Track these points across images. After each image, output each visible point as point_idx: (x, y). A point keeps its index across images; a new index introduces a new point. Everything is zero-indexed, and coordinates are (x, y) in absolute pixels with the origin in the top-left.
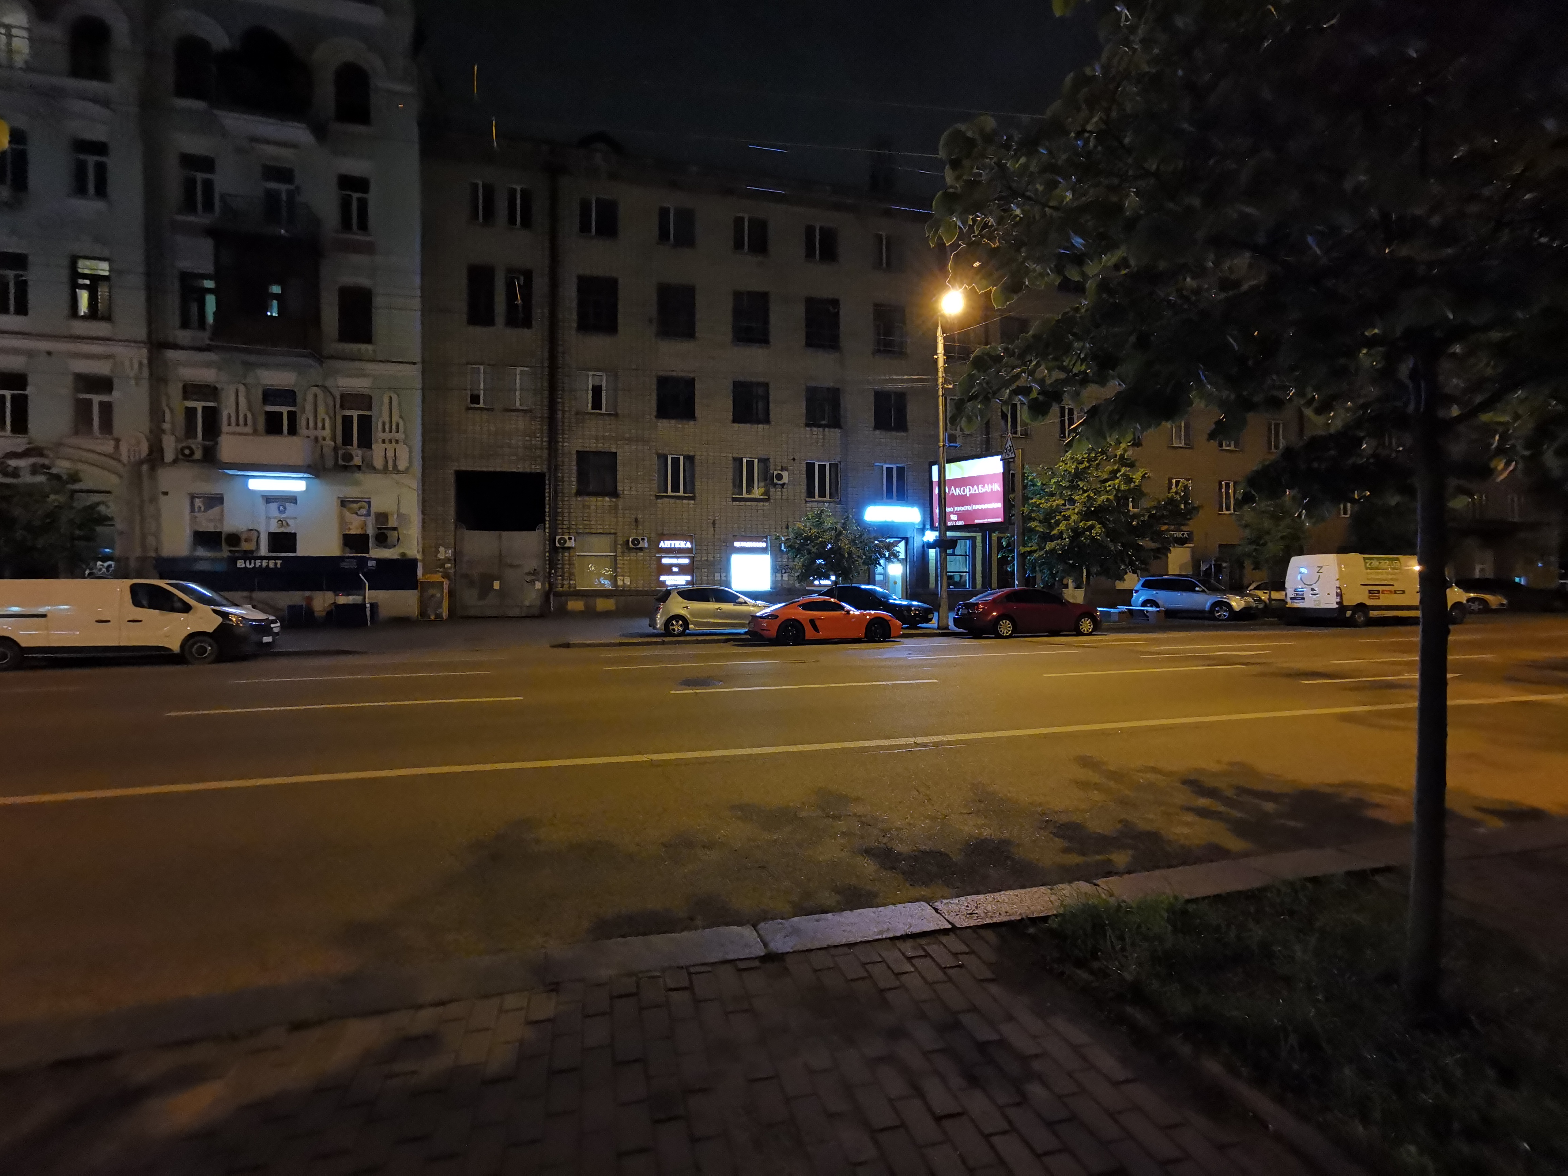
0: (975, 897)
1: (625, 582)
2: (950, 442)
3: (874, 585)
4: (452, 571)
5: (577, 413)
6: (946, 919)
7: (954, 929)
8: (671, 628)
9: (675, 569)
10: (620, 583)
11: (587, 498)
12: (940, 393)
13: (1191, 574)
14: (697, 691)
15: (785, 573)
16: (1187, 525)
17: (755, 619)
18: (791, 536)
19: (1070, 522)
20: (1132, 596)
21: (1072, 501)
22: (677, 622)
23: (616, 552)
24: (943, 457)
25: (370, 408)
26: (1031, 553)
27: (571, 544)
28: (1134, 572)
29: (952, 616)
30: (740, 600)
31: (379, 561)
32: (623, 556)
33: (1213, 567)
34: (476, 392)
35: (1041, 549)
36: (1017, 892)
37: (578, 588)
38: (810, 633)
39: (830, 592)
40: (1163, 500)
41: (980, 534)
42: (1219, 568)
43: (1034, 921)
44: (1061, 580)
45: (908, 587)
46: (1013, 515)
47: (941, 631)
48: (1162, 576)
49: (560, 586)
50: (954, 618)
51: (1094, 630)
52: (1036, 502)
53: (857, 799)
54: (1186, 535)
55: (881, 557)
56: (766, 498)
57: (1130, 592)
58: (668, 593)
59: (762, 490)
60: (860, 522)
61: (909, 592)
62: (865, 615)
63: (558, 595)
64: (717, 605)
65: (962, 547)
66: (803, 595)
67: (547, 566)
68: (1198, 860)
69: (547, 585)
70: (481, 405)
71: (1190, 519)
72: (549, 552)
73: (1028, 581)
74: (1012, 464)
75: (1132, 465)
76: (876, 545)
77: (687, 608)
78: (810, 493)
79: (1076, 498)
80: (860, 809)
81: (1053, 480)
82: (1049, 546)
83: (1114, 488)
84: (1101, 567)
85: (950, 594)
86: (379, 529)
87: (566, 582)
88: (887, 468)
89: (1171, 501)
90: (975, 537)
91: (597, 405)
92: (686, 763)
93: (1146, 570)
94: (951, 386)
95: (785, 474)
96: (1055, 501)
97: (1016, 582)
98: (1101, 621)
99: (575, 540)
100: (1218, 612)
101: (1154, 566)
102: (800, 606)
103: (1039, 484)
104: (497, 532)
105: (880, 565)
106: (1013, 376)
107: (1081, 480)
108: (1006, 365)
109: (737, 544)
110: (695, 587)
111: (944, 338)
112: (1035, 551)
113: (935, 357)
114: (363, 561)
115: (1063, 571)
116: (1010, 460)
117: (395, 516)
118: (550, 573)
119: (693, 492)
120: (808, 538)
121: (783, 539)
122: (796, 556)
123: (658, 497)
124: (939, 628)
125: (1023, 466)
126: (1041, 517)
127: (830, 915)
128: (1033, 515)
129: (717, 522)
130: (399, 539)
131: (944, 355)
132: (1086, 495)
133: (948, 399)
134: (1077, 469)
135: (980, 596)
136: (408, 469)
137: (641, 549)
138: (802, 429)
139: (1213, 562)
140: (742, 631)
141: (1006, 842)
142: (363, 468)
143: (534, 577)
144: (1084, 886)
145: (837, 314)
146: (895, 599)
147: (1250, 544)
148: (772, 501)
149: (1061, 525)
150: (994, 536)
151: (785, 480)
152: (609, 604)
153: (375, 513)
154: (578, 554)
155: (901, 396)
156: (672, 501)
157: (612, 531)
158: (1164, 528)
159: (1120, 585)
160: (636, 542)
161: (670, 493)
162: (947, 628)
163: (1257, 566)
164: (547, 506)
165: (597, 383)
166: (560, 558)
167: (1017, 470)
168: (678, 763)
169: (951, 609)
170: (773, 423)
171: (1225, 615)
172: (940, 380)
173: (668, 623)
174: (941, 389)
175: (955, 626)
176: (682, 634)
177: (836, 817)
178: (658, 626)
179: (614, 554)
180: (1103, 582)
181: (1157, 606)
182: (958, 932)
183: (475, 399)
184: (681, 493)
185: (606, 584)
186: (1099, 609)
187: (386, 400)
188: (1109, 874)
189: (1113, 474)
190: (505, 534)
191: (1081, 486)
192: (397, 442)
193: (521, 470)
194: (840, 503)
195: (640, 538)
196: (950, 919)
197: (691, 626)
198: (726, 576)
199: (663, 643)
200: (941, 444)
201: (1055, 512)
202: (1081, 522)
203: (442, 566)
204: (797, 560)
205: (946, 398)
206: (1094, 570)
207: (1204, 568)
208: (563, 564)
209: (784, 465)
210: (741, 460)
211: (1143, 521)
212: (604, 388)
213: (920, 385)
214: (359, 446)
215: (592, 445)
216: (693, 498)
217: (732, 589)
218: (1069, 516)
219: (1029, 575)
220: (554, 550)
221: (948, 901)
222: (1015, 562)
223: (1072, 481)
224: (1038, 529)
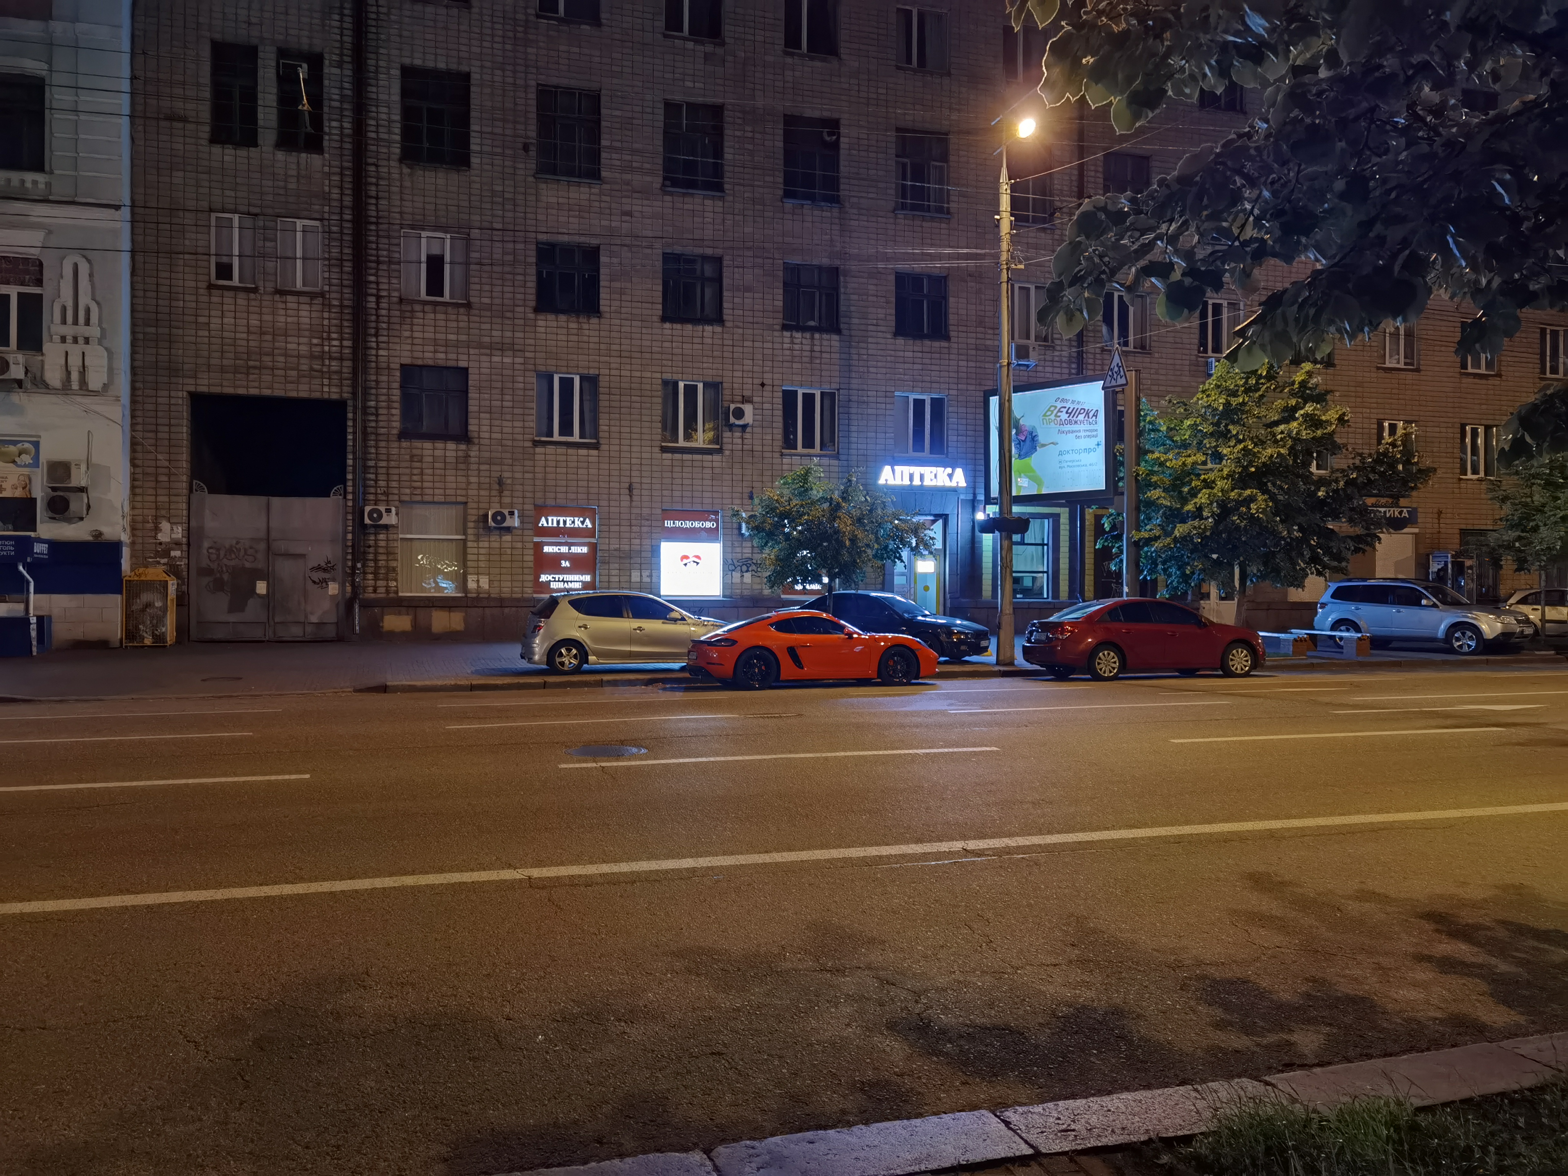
0: (1071, 1103)
1: (481, 584)
2: (1019, 356)
3: (892, 592)
4: (183, 563)
5: (401, 300)
6: (1022, 1138)
7: (1037, 1156)
8: (558, 660)
9: (565, 564)
10: (472, 585)
11: (417, 444)
12: (1004, 276)
13: (1412, 576)
14: (603, 764)
15: (747, 571)
16: (1409, 496)
17: (698, 645)
18: (759, 511)
19: (1215, 491)
20: (1316, 613)
21: (1218, 457)
22: (569, 650)
23: (465, 534)
24: (1008, 383)
25: (39, 282)
26: (1149, 541)
27: (390, 519)
28: (1319, 574)
29: (1020, 643)
30: (673, 615)
31: (55, 545)
32: (477, 541)
33: (1450, 566)
34: (225, 260)
35: (1167, 534)
36: (1140, 1095)
37: (400, 594)
38: (788, 669)
39: (817, 604)
40: (1370, 455)
41: (1067, 509)
42: (1459, 569)
43: (1169, 1143)
44: (1199, 586)
45: (948, 596)
46: (1122, 479)
47: (1002, 668)
48: (1365, 580)
49: (370, 589)
50: (1024, 647)
51: (1254, 667)
52: (1159, 458)
53: (872, 941)
54: (1405, 514)
55: (904, 545)
56: (717, 448)
57: (1311, 608)
58: (553, 603)
59: (711, 434)
60: (870, 486)
61: (948, 605)
62: (878, 640)
63: (367, 605)
64: (635, 623)
65: (1039, 531)
66: (775, 608)
67: (349, 557)
68: (1435, 1044)
69: (349, 589)
70: (236, 281)
71: (1412, 488)
72: (353, 533)
73: (1145, 587)
74: (1120, 396)
75: (1320, 398)
76: (896, 527)
77: (586, 628)
78: (789, 443)
79: (1225, 451)
80: (875, 957)
81: (1188, 422)
82: (1180, 530)
83: (1289, 435)
84: (1265, 564)
85: (1017, 608)
86: (54, 489)
87: (380, 583)
88: (915, 400)
89: (1381, 458)
90: (1058, 515)
91: (435, 285)
92: (588, 882)
93: (1343, 571)
94: (1022, 267)
95: (748, 409)
96: (1189, 456)
97: (1126, 589)
98: (1264, 653)
99: (397, 514)
100: (1458, 639)
101: (1353, 563)
102: (772, 625)
103: (1164, 428)
104: (263, 499)
105: (902, 561)
106: (1143, 245)
107: (1233, 423)
108: (1133, 228)
109: (669, 524)
110: (599, 593)
111: (1013, 188)
112: (1156, 538)
113: (997, 217)
114: (24, 546)
115: (1203, 570)
116: (1118, 389)
117: (83, 467)
118: (354, 568)
119: (596, 435)
120: (784, 515)
121: (744, 515)
122: (766, 544)
123: (536, 443)
124: (998, 663)
125: (1138, 399)
126: (1167, 481)
127: (831, 1132)
128: (1154, 479)
129: (635, 486)
130: (89, 507)
131: (1012, 215)
132: (1241, 446)
133: (1016, 286)
134: (1227, 404)
135: (1065, 611)
136: (105, 387)
137: (508, 529)
138: (776, 334)
139: (1450, 560)
140: (676, 666)
141: (1118, 1012)
142: (28, 384)
143: (326, 576)
144: (1251, 1086)
145: (836, 145)
146: (925, 616)
147: (1512, 527)
148: (727, 453)
149: (1200, 496)
150: (1090, 513)
151: (748, 418)
152: (455, 621)
153: (48, 462)
154: (401, 536)
155: (940, 282)
156: (561, 450)
157: (460, 499)
158: (1370, 501)
159: (1296, 595)
160: (499, 517)
161: (556, 437)
162: (1012, 664)
163: (1522, 565)
164: (350, 456)
165: (436, 251)
166: (372, 543)
167: (1126, 404)
168: (573, 882)
169: (1019, 632)
170: (728, 324)
171: (1469, 646)
172: (1004, 257)
173: (553, 652)
174: (1005, 271)
175: (1027, 660)
176: (577, 670)
177: (838, 971)
178: (537, 657)
179: (463, 537)
180: (1270, 590)
181: (1358, 629)
182: (1045, 1161)
183: (225, 271)
184: (576, 438)
185: (448, 588)
186: (1261, 634)
187: (68, 271)
188: (1289, 1066)
189: (1289, 414)
190: (277, 502)
191: (1234, 432)
192: (87, 341)
193: (304, 395)
194: (837, 457)
195: (506, 512)
196: (1031, 1138)
197: (592, 658)
198: (651, 576)
199: (545, 685)
200: (1005, 362)
201: (1189, 474)
202: (1232, 490)
203: (166, 553)
204: (767, 550)
205: (1012, 286)
206: (1253, 569)
207: (1434, 567)
208: (376, 554)
209: (747, 393)
210: (675, 384)
211: (1336, 491)
212: (447, 258)
213: (971, 263)
214: (20, 347)
215: (428, 356)
216: (596, 446)
217: (660, 596)
218: (1214, 482)
219: (1145, 577)
220: (361, 528)
221: (1025, 1109)
222: (1124, 557)
223: (1217, 424)
224: (1161, 501)
